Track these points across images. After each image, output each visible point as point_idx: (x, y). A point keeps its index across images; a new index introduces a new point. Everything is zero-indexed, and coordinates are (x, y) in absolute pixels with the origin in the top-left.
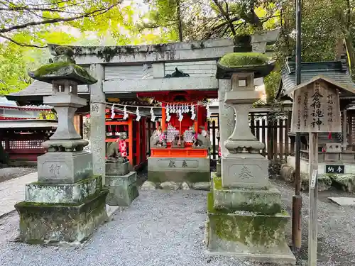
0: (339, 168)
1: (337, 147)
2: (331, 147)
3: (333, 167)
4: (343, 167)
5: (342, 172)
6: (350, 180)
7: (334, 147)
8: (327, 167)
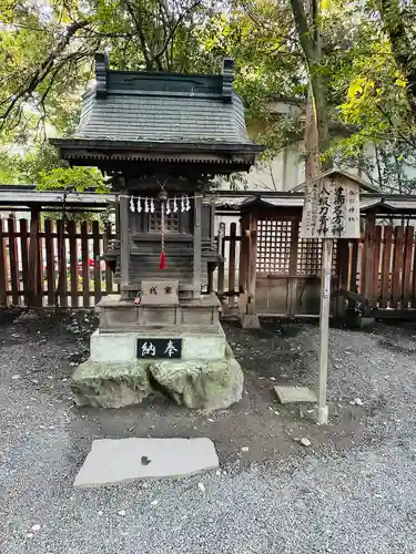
0: (170, 345)
1: (168, 290)
2: (153, 290)
3: (155, 342)
4: (178, 343)
5: (177, 356)
6: (189, 378)
7: (160, 291)
8: (140, 342)
